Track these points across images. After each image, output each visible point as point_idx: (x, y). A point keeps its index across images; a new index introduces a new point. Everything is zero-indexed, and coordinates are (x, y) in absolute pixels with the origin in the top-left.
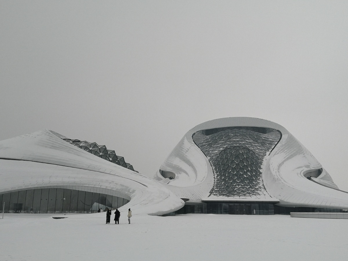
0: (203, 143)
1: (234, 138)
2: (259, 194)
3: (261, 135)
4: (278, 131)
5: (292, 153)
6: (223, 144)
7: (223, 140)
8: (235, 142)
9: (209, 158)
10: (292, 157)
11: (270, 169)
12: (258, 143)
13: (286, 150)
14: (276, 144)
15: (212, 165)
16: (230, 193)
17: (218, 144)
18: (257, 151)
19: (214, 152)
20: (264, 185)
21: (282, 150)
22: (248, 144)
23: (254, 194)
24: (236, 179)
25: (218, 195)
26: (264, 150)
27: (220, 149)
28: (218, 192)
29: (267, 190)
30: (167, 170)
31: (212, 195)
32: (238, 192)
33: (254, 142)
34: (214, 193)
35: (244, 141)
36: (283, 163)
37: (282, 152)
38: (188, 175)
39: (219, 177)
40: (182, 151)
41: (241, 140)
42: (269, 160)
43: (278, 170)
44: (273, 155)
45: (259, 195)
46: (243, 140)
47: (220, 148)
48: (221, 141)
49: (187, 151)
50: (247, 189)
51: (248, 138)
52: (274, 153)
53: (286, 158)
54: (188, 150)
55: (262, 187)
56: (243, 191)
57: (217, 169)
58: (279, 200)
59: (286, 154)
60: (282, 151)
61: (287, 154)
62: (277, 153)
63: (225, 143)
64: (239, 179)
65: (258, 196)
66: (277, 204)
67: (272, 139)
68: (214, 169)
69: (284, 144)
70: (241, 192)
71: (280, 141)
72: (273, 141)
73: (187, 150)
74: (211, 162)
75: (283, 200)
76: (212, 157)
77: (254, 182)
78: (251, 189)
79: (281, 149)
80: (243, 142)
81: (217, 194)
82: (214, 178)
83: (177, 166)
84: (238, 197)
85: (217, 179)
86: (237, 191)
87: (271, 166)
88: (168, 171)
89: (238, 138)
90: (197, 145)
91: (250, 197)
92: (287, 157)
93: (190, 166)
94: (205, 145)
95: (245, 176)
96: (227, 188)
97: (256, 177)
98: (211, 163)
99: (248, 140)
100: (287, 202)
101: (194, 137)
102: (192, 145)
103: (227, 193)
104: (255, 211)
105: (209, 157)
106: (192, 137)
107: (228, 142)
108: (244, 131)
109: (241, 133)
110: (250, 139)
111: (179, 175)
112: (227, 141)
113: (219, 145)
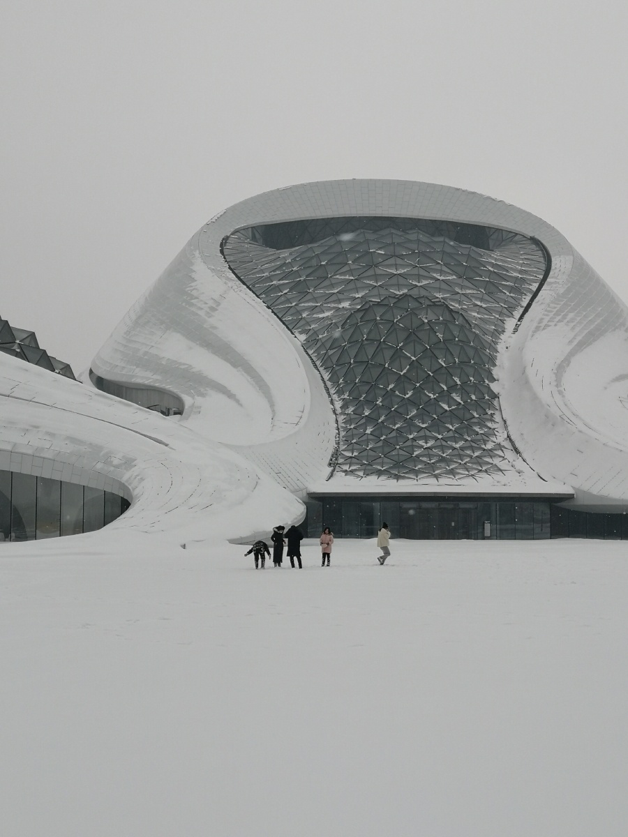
0: (269, 279)
1: (389, 266)
2: (501, 470)
3: (481, 256)
4: (534, 241)
5: (592, 327)
6: (351, 286)
7: (351, 272)
8: (394, 281)
9: (303, 337)
10: (594, 340)
11: (527, 382)
12: (477, 287)
13: (571, 315)
14: (534, 289)
15: (318, 363)
16: (399, 465)
17: (332, 286)
18: (476, 314)
19: (321, 316)
20: (512, 437)
21: (557, 314)
22: (440, 290)
23: (484, 468)
24: (413, 416)
25: (361, 473)
26: (496, 312)
27: (341, 306)
28: (358, 464)
29: (524, 456)
30: (139, 381)
31: (339, 476)
32: (426, 464)
33: (460, 281)
34: (346, 467)
35: (426, 278)
36: (567, 361)
37: (559, 321)
38: (238, 401)
39: (350, 410)
40: (193, 309)
41: (415, 271)
42: (521, 349)
43: (557, 386)
44: (531, 333)
45: (500, 473)
46: (422, 272)
47: (339, 301)
48: (341, 274)
49: (212, 309)
50: (456, 452)
51: (438, 267)
52: (535, 324)
53: (575, 343)
54: (219, 304)
55: (507, 444)
56: (442, 460)
57: (341, 381)
58: (571, 491)
59: (573, 328)
60: (559, 318)
61: (577, 329)
62: (542, 325)
63: (359, 284)
64: (425, 418)
65: (498, 476)
66: (564, 504)
67: (521, 272)
68: (329, 380)
69: (561, 291)
70: (437, 462)
71: (548, 280)
72: (523, 280)
73: (211, 303)
74: (310, 352)
75: (586, 489)
76: (316, 333)
77: (477, 429)
78: (469, 452)
79: (555, 310)
80: (425, 282)
81: (356, 470)
82: (334, 411)
83: (183, 367)
84: (433, 481)
85: (343, 417)
86: (424, 459)
87: (530, 372)
88: (144, 385)
89: (403, 266)
90: (248, 287)
91: (471, 480)
92: (579, 338)
93: (235, 365)
94: (279, 288)
95: (446, 407)
96: (387, 449)
97: (480, 410)
98: (315, 359)
99: (441, 272)
100: (602, 498)
101: (226, 252)
102: (230, 284)
103: (391, 468)
104: (488, 526)
105: (301, 333)
106: (222, 252)
107: (368, 278)
108: (423, 237)
109: (414, 246)
110: (445, 269)
111: (199, 400)
112: (365, 275)
113: (336, 291)
